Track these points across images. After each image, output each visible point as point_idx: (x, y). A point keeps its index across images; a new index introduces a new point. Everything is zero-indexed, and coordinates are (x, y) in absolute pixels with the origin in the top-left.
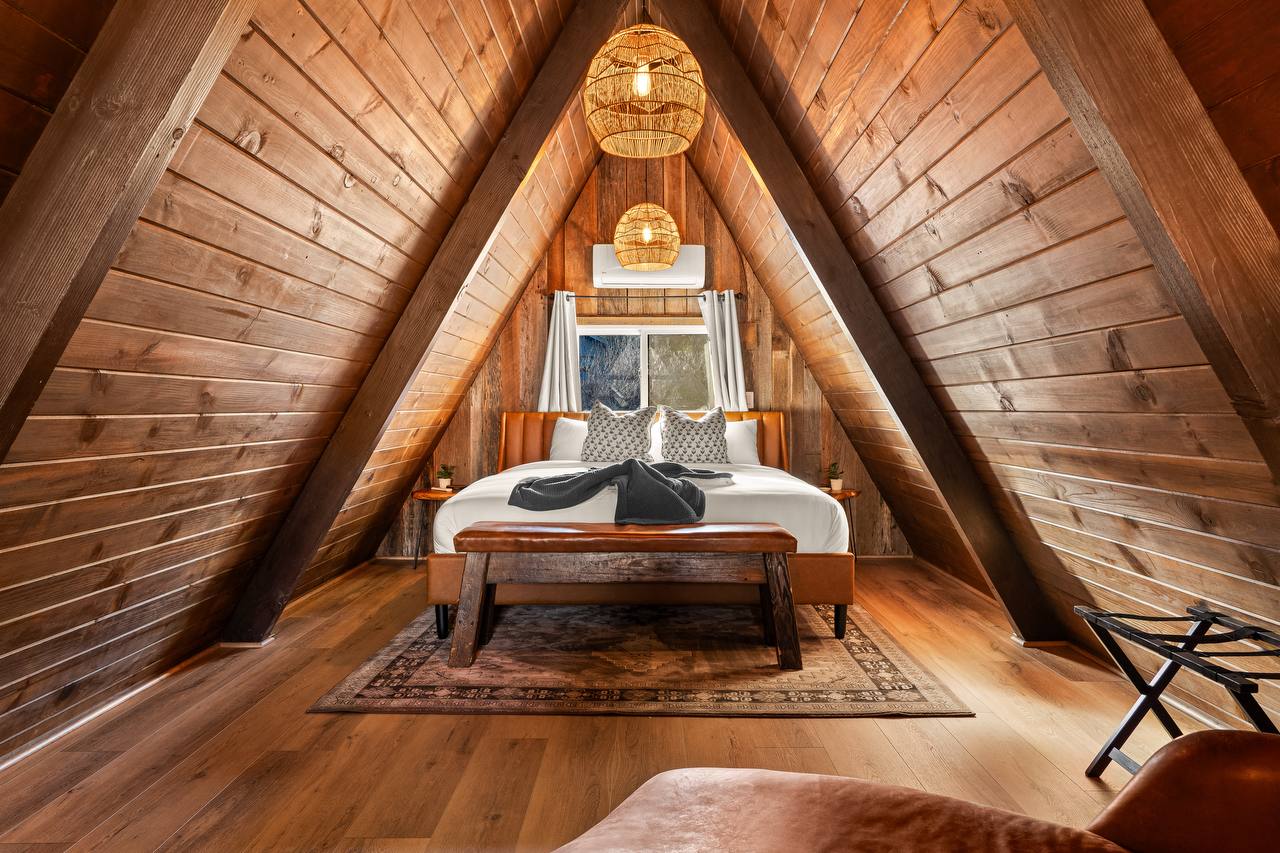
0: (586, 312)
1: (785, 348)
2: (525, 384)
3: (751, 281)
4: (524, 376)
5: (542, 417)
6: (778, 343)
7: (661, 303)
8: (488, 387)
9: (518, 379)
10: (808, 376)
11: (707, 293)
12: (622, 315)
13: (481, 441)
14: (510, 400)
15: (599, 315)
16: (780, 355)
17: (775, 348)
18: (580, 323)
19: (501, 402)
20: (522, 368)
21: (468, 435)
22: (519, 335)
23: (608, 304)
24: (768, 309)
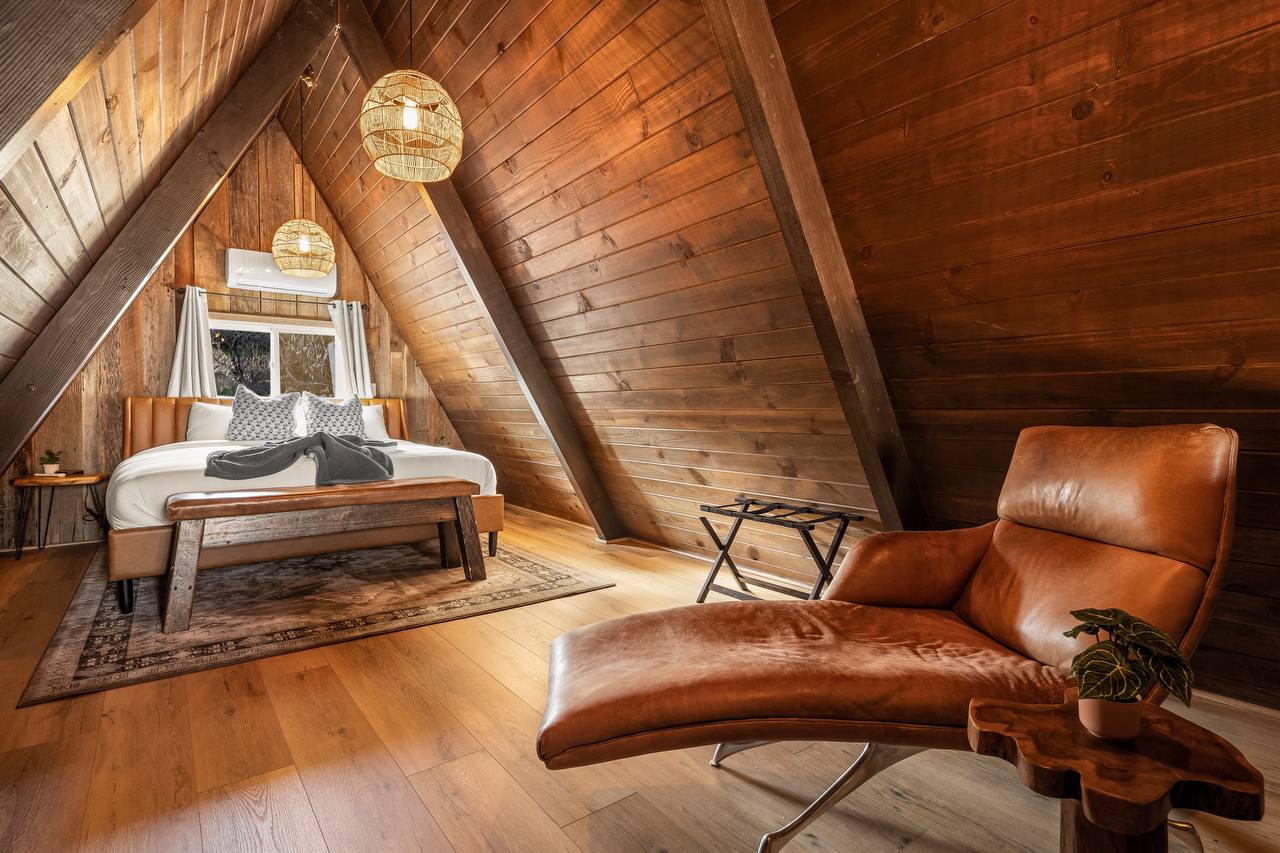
0: (218, 307)
1: (400, 350)
2: (150, 370)
3: (373, 297)
4: (148, 364)
5: (173, 402)
6: (395, 345)
7: (293, 306)
8: (103, 372)
9: (142, 366)
10: (418, 372)
11: (337, 302)
12: (255, 314)
13: (96, 426)
14: (133, 386)
15: (232, 311)
16: (397, 355)
17: (392, 350)
18: (212, 317)
19: (121, 388)
20: (146, 356)
21: (79, 419)
22: (141, 324)
23: (241, 302)
24: (387, 319)
